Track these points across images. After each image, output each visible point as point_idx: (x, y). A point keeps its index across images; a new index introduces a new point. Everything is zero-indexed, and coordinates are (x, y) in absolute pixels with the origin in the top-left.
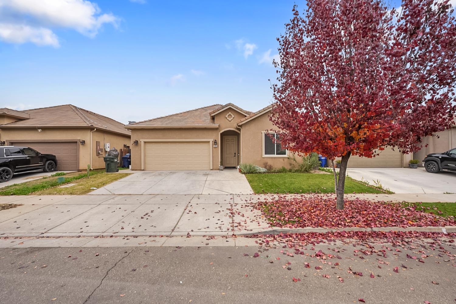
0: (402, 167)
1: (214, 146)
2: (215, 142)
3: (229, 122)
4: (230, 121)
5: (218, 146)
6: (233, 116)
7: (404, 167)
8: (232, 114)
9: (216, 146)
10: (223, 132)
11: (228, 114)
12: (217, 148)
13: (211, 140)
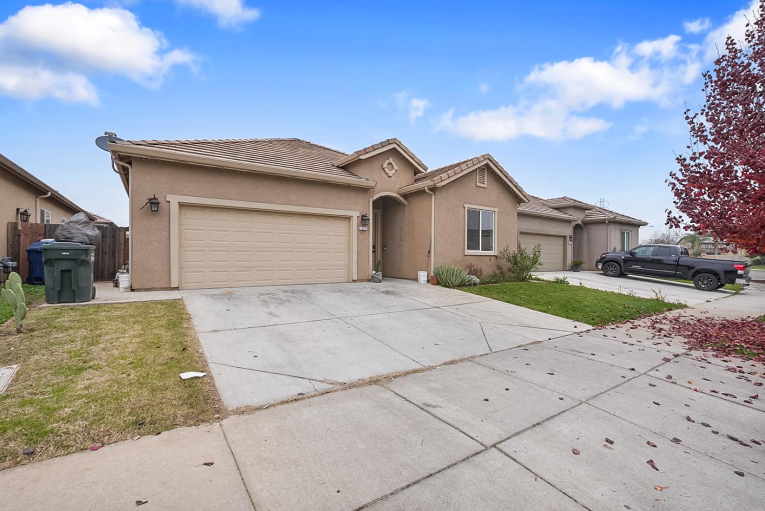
0: (564, 271)
1: (361, 228)
2: (364, 220)
3: (388, 178)
4: (390, 177)
5: (369, 229)
6: (396, 167)
7: (567, 271)
8: (393, 163)
9: (365, 229)
10: (378, 199)
11: (387, 162)
12: (367, 232)
13: (356, 215)
